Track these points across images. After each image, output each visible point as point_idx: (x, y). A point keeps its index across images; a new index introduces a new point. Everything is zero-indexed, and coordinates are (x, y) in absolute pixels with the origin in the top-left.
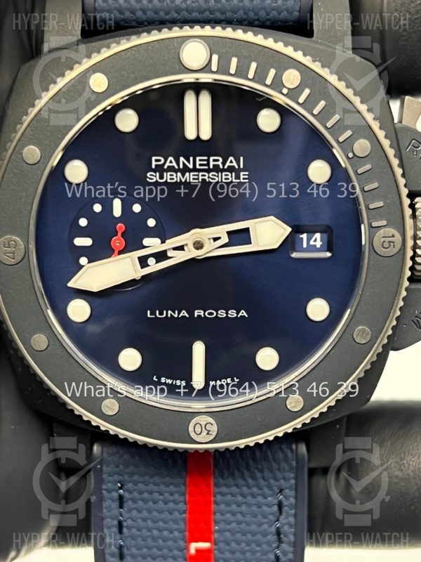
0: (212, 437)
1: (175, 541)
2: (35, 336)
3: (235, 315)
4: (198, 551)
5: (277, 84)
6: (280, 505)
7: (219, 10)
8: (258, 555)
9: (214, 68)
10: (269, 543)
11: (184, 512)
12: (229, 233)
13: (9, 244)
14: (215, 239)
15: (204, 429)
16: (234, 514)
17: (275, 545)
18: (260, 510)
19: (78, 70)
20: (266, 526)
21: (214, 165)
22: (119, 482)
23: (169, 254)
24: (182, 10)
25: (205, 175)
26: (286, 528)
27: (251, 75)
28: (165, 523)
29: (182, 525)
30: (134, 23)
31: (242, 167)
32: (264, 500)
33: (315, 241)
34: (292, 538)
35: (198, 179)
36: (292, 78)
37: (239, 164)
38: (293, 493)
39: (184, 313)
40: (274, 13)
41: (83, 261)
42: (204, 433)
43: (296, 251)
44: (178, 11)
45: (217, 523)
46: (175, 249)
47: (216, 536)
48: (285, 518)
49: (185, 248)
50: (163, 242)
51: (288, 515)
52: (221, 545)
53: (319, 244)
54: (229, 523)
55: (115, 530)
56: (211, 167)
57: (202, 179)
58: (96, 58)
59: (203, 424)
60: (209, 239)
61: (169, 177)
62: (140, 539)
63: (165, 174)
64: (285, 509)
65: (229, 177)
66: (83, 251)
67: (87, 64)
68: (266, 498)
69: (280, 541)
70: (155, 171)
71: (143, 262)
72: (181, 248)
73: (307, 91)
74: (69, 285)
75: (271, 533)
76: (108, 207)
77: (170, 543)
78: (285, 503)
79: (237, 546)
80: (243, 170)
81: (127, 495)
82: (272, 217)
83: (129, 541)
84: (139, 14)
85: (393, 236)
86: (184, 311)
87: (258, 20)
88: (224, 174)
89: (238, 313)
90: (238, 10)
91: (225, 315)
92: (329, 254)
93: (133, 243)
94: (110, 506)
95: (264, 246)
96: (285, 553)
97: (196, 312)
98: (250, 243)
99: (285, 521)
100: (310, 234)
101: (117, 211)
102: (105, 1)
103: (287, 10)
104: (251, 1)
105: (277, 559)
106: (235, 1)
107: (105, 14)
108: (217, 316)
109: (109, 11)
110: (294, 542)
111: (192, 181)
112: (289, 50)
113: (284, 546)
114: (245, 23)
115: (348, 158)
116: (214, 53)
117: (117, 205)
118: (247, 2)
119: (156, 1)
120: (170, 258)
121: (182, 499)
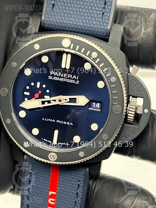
0: (55, 160)
1: (45, 190)
2: (8, 119)
3: (69, 124)
4: (52, 194)
5: (90, 56)
6: (79, 185)
7: (81, 29)
8: (70, 199)
9: (72, 48)
11: (49, 181)
12: (70, 99)
13: (4, 91)
14: (66, 100)
15: (53, 157)
16: (64, 185)
17: (75, 198)
18: (72, 186)
19: (32, 42)
20: (73, 191)
21: (69, 77)
23: (51, 102)
25: (66, 80)
26: (80, 193)
27: (82, 52)
28: (43, 184)
29: (48, 185)
30: (55, 29)
31: (77, 79)
32: (74, 183)
33: (97, 105)
34: (81, 196)
35: (64, 80)
36: (94, 55)
37: (77, 78)
38: (83, 182)
39: (54, 121)
40: (98, 33)
41: (26, 99)
42: (53, 158)
43: (91, 108)
44: (69, 28)
45: (58, 187)
46: (53, 100)
47: (58, 191)
48: (80, 190)
49: (56, 101)
50: (50, 98)
51: (81, 189)
52: (59, 194)
53: (98, 107)
54: (62, 188)
56: (68, 77)
57: (65, 81)
58: (37, 39)
59: (53, 155)
60: (64, 99)
61: (55, 78)
62: (35, 187)
63: (54, 77)
64: (80, 187)
65: (73, 81)
66: (26, 96)
67: (35, 40)
68: (75, 182)
69: (77, 197)
70: (51, 76)
71: (43, 103)
72: (55, 101)
73: (98, 60)
74: (20, 105)
75: (75, 193)
76: (36, 84)
77: (44, 190)
78: (80, 185)
79: (64, 196)
80: (78, 80)
82: (84, 96)
84: (57, 27)
87: (93, 34)
88: (72, 80)
89: (70, 123)
90: (87, 30)
91: (66, 123)
92: (99, 110)
93: (41, 97)
95: (80, 104)
96: (78, 201)
97: (57, 121)
98: (76, 103)
99: (80, 191)
100: (96, 103)
101: (38, 86)
102: (47, 21)
103: (102, 32)
104: (92, 28)
105: (76, 202)
106: (87, 27)
107: (47, 25)
108: (63, 123)
109: (48, 24)
110: (82, 198)
111: (62, 81)
112: (95, 46)
113: (78, 198)
114: (89, 34)
115: (108, 82)
116: (72, 43)
117: (38, 84)
118: (90, 28)
119: (62, 24)
120: (51, 103)
121: (49, 177)
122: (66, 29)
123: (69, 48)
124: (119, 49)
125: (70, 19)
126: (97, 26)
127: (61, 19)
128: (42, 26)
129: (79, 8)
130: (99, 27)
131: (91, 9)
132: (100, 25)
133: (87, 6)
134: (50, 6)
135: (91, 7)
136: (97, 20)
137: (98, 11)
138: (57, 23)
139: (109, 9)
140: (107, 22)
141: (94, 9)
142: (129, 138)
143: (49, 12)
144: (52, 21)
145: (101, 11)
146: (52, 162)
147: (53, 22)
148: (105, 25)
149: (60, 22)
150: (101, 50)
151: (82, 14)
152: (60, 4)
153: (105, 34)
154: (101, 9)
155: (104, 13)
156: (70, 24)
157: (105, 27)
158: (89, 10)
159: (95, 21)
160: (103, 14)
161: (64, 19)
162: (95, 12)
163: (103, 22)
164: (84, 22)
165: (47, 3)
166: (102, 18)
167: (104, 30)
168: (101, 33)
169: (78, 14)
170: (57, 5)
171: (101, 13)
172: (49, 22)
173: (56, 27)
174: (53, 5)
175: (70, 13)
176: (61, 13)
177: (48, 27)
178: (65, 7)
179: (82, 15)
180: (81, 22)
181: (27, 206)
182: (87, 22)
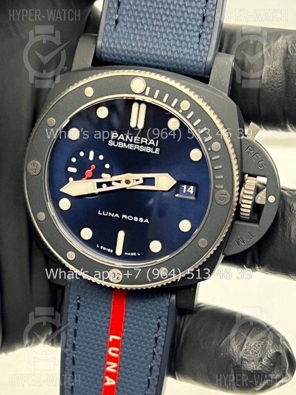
0: (119, 281)
1: (103, 332)
2: (40, 213)
3: (142, 221)
4: (114, 340)
5: (177, 107)
6: (159, 325)
7: (164, 63)
8: (144, 349)
9: (147, 93)
10: (151, 344)
11: (109, 318)
12: (144, 179)
13: (34, 165)
14: (137, 180)
16: (135, 325)
17: (153, 346)
18: (148, 326)
19: (81, 83)
20: (150, 334)
22: (78, 296)
23: (113, 183)
24: (145, 59)
25: (137, 147)
26: (160, 337)
27: (165, 100)
28: (99, 322)
29: (107, 325)
30: (120, 62)
31: (157, 145)
32: (151, 321)
33: (190, 190)
34: (163, 343)
35: (134, 148)
36: (185, 105)
37: (155, 143)
38: (166, 320)
39: (117, 215)
40: (192, 68)
41: (71, 179)
42: (116, 278)
43: (179, 194)
44: (143, 59)
45: (124, 328)
46: (116, 181)
47: (124, 334)
48: (160, 332)
49: (121, 182)
50: (111, 177)
51: (162, 331)
52: (126, 339)
53: (192, 192)
54: (131, 329)
55: (74, 320)
57: (137, 149)
58: (90, 79)
60: (134, 180)
61: (119, 144)
62: (85, 328)
64: (161, 327)
65: (150, 150)
66: (71, 174)
67: (85, 81)
68: (152, 319)
69: (157, 344)
71: (99, 185)
72: (119, 182)
73: (192, 113)
74: (62, 190)
75: (152, 339)
76: (87, 155)
77: (100, 333)
78: (161, 324)
79: (134, 342)
80: (158, 147)
81: (81, 303)
82: (167, 174)
83: (80, 328)
84: (123, 58)
87: (183, 70)
88: (147, 147)
89: (144, 220)
90: (174, 64)
91: (137, 220)
92: (193, 198)
93: (96, 175)
94: (72, 307)
95: (161, 188)
96: (158, 351)
97: (123, 215)
98: (154, 185)
99: (160, 334)
100: (188, 186)
101: (91, 157)
102: (106, 49)
103: (198, 67)
104: (180, 60)
105: (154, 353)
106: (172, 59)
107: (106, 55)
108: (133, 220)
109: (108, 54)
110: (164, 346)
111: (131, 148)
112: (187, 91)
113: (158, 347)
114: (177, 70)
115: (208, 151)
116: (149, 86)
117: (92, 154)
118: (178, 60)
119: (132, 53)
120: (112, 186)
121: (109, 311)
122: (137, 62)
123: (143, 94)
124: (226, 95)
125: (145, 46)
126: (191, 57)
127: (129, 45)
128: (98, 56)
129: (161, 27)
130: (193, 58)
131: (180, 28)
132: (194, 54)
133: (173, 23)
134: (111, 23)
135: (181, 24)
136: (189, 47)
137: (192, 32)
138: (123, 51)
139: (209, 28)
140: (206, 50)
141: (185, 29)
142: (243, 244)
143: (109, 32)
144: (114, 48)
145: (197, 31)
146: (113, 286)
147: (117, 50)
148: (204, 56)
149: (127, 50)
150: (196, 98)
151: (164, 36)
152: (128, 19)
153: (203, 70)
154: (196, 28)
155: (202, 35)
156: (144, 53)
157: (202, 59)
158: (177, 30)
159: (186, 48)
160: (200, 36)
161: (135, 45)
162: (186, 32)
163: (199, 49)
164: (168, 50)
165: (106, 17)
166: (198, 43)
167: (202, 64)
168: (197, 69)
169: (159, 36)
170: (123, 21)
171: (197, 34)
172: (109, 50)
173: (121, 58)
174: (117, 22)
175: (145, 35)
176: (129, 35)
177: (108, 58)
178: (137, 25)
179: (165, 38)
180: (163, 50)
181: (71, 361)
182: (173, 50)
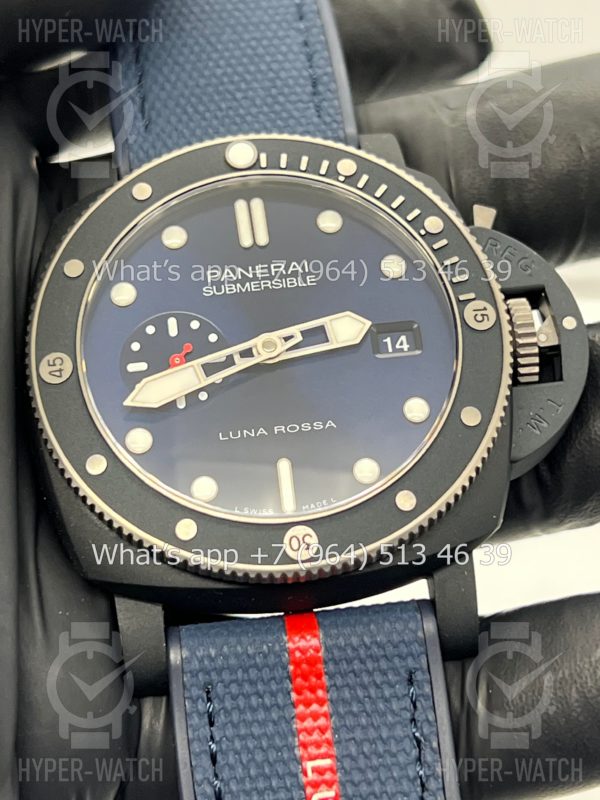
2: (91, 459)
3: (322, 427)
5: (333, 173)
9: (264, 164)
12: (304, 333)
23: (235, 359)
27: (303, 167)
33: (401, 344)
36: (347, 167)
39: (262, 431)
43: (381, 354)
46: (242, 354)
53: (405, 347)
60: (280, 339)
71: (207, 370)
76: (162, 326)
82: (348, 313)
85: (485, 309)
86: (261, 429)
89: (324, 425)
91: (310, 428)
95: (344, 341)
97: (276, 428)
98: (327, 341)
100: (395, 338)
101: (173, 329)
108: (300, 430)
112: (340, 146)
116: (263, 151)
123: (256, 166)
131: (267, 95)
137: (300, 104)
140: (338, 121)
141: (278, 94)
142: (546, 425)
157: (337, 133)
